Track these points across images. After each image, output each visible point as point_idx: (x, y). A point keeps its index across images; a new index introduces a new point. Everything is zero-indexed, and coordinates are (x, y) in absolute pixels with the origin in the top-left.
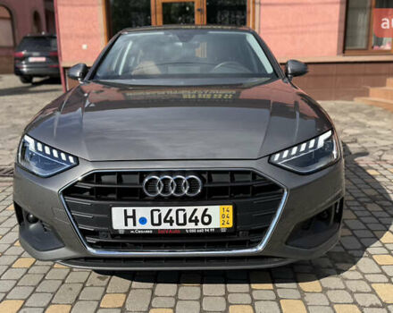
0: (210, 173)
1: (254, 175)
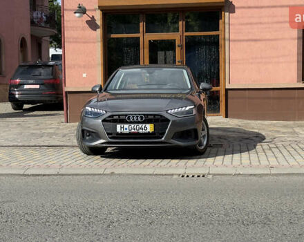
0: (148, 115)
1: (161, 116)
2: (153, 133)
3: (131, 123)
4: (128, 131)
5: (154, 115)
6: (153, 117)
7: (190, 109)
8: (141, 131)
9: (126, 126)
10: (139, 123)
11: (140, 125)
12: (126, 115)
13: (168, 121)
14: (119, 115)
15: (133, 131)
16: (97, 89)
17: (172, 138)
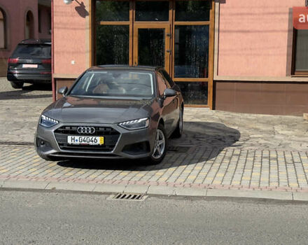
0: (99, 127)
1: (112, 129)
2: (103, 146)
3: (82, 134)
4: (78, 143)
5: (105, 128)
6: (103, 129)
7: (142, 121)
8: (91, 143)
9: (77, 138)
10: (89, 135)
11: (91, 138)
12: (78, 127)
13: (118, 133)
14: (71, 127)
15: (83, 142)
16: (63, 92)
17: (123, 151)
